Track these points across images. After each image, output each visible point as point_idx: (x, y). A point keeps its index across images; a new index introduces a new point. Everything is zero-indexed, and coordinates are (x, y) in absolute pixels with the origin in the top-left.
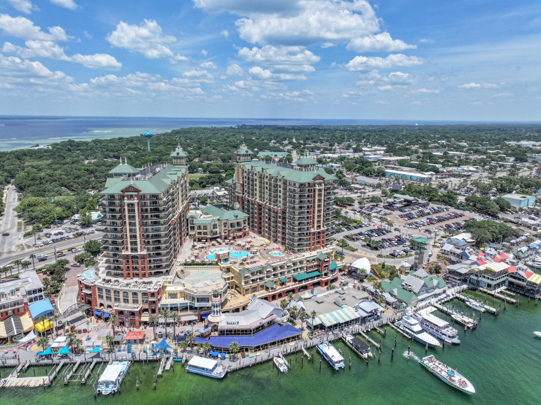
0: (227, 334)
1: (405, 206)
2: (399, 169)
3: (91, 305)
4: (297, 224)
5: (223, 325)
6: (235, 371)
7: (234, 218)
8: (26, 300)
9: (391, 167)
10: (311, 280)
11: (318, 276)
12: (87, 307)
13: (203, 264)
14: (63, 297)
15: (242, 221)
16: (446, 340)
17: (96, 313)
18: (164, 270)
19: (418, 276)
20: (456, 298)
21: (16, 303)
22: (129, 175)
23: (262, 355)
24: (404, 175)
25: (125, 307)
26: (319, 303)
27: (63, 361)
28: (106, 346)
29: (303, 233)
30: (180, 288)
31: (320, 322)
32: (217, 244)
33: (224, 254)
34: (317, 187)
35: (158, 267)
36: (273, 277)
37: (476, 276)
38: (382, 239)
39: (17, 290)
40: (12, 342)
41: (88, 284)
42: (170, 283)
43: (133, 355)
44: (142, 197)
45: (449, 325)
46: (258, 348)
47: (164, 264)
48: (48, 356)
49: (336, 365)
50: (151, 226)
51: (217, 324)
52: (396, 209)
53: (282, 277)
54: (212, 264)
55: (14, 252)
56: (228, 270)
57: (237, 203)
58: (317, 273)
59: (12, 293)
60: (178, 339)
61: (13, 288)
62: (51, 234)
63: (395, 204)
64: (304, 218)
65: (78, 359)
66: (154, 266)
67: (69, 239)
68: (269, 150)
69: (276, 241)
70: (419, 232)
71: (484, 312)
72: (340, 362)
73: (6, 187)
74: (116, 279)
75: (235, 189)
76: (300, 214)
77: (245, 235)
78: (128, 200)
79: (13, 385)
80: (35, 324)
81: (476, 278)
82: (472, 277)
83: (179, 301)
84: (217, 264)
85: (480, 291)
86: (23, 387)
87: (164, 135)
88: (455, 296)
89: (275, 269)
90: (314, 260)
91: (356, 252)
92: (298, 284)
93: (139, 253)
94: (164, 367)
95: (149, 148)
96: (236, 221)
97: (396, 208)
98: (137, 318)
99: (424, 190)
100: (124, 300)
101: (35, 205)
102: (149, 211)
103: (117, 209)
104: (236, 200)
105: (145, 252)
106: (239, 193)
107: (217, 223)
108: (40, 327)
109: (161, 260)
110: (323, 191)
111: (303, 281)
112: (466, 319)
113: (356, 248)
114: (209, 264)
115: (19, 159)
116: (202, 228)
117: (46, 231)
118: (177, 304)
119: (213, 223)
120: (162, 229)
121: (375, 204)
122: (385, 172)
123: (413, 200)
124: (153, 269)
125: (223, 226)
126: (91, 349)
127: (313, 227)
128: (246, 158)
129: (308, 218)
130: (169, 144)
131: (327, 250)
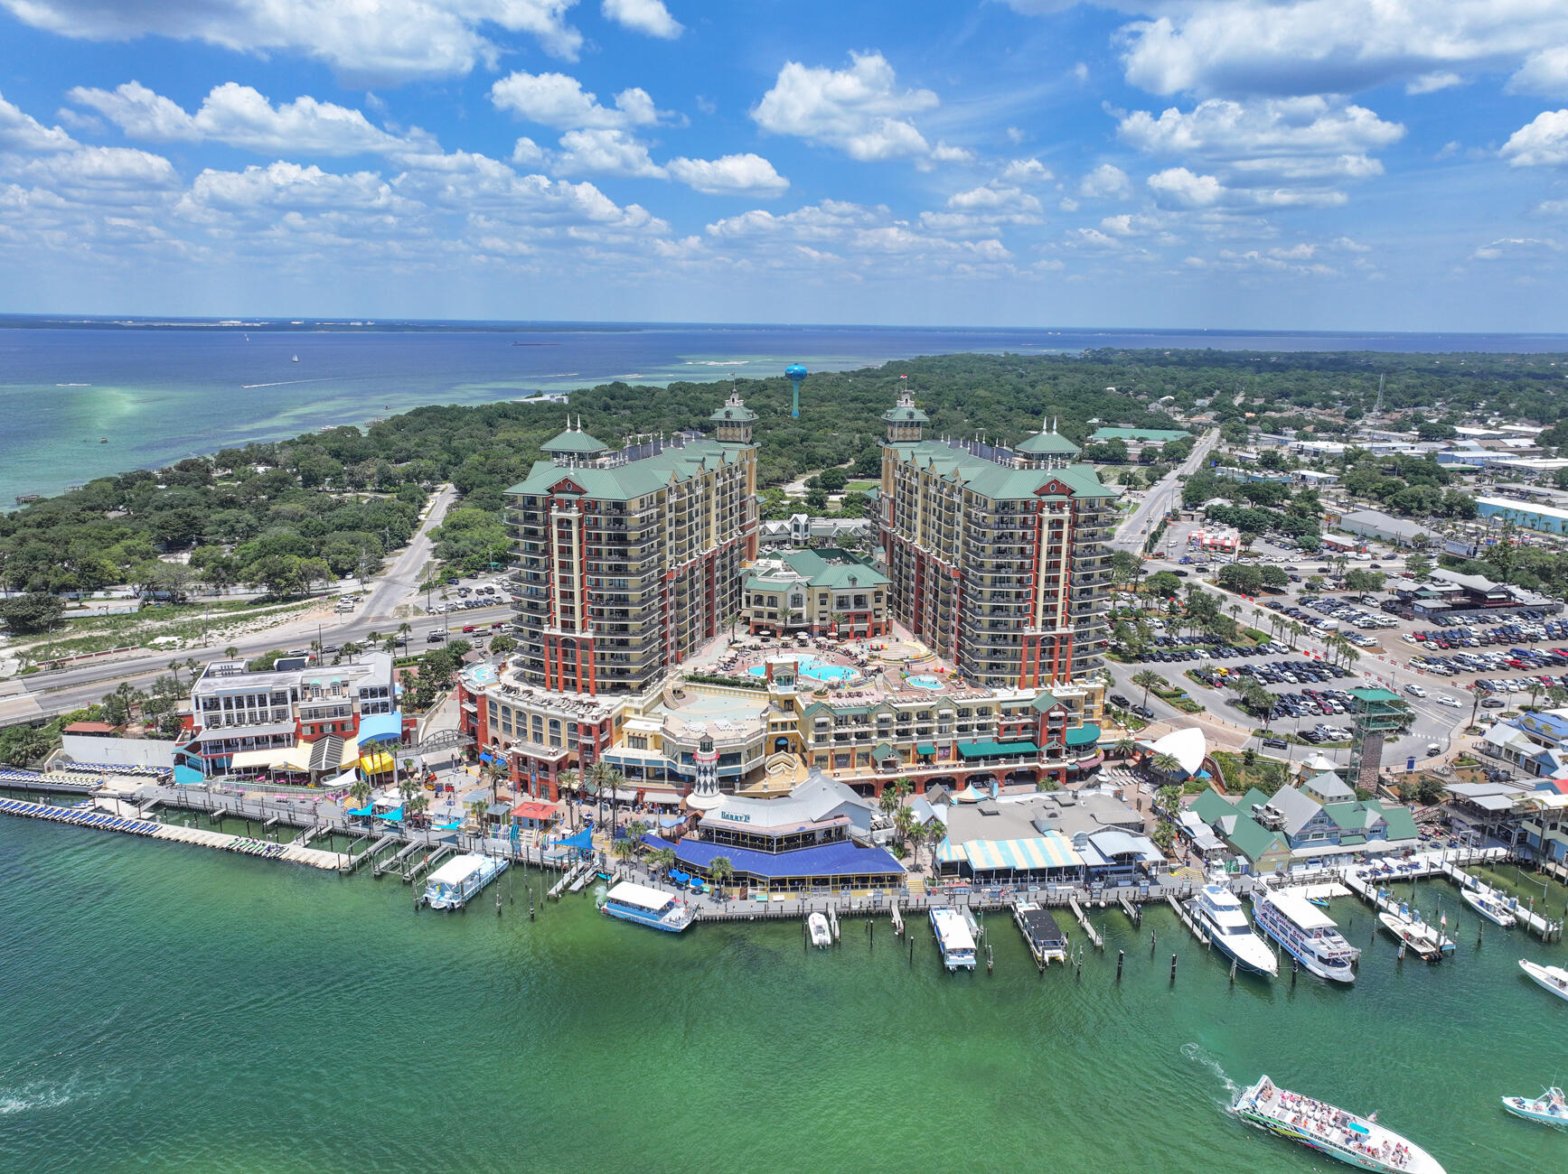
0: (718, 840)
1: (1456, 607)
2: (1539, 499)
3: (476, 739)
4: (987, 611)
5: (713, 819)
6: (709, 922)
7: (848, 584)
8: (357, 708)
9: (1517, 491)
10: (1006, 763)
11: (1029, 756)
12: (469, 741)
13: (734, 683)
14: (437, 717)
15: (869, 593)
16: (1309, 966)
17: (483, 756)
18: (634, 683)
19: (1317, 794)
20: (1445, 876)
21: (340, 711)
22: (582, 456)
23: (784, 902)
24: (1541, 516)
25: (534, 751)
26: (984, 814)
27: (388, 835)
28: (473, 821)
29: (1005, 637)
30: (655, 727)
31: (963, 857)
32: (795, 644)
33: (783, 665)
34: (1047, 515)
35: (621, 673)
36: (895, 736)
37: (1539, 823)
38: (1303, 692)
39: (345, 684)
40: (318, 784)
41: (471, 691)
42: (637, 711)
43: (516, 848)
44: (591, 506)
45: (1333, 927)
46: (779, 884)
47: (634, 668)
48: (367, 821)
49: (951, 957)
50: (607, 575)
51: (700, 813)
52: (1420, 616)
53: (924, 743)
54: (752, 686)
55: (388, 619)
56: (789, 704)
57: (882, 549)
58: (1030, 747)
59: (335, 688)
60: (618, 832)
61: (338, 680)
62: (469, 591)
63: (1419, 598)
64: (1008, 594)
65: (415, 838)
66: (613, 670)
67: (501, 603)
68: (1134, 423)
69: (944, 655)
70: (1450, 686)
71: (1509, 927)
72: (965, 951)
73: (442, 487)
74: (530, 688)
75: (879, 512)
76: (994, 582)
77: (876, 631)
78: (560, 510)
79: (293, 858)
80: (361, 755)
81: (1536, 831)
82: (1526, 825)
83: (650, 754)
84: (763, 686)
85: (1548, 872)
86: (307, 864)
87: (856, 374)
88: (1436, 870)
89: (904, 717)
90: (1025, 711)
91: (1197, 715)
92: (966, 766)
93: (578, 635)
94: (570, 884)
95: (795, 408)
96: (851, 593)
97: (1421, 610)
98: (552, 777)
99: (1559, 567)
100: (535, 734)
101: (466, 526)
102: (604, 539)
103: (541, 529)
104: (881, 542)
105: (589, 635)
106: (887, 524)
107: (803, 591)
108: (369, 764)
109: (627, 658)
110: (1066, 526)
111: (982, 761)
112: (1418, 930)
113: (1200, 705)
114: (747, 685)
115: (490, 425)
116: (765, 600)
117: (464, 583)
118: (639, 761)
119: (794, 592)
120: (630, 585)
121: (1356, 594)
122: (1477, 505)
123: (1491, 593)
124: (607, 677)
125: (817, 601)
126: (445, 823)
127: (1034, 623)
128: (909, 431)
129: (1018, 595)
130: (854, 400)
131: (1071, 691)
